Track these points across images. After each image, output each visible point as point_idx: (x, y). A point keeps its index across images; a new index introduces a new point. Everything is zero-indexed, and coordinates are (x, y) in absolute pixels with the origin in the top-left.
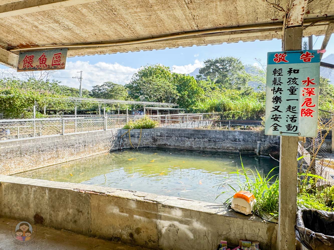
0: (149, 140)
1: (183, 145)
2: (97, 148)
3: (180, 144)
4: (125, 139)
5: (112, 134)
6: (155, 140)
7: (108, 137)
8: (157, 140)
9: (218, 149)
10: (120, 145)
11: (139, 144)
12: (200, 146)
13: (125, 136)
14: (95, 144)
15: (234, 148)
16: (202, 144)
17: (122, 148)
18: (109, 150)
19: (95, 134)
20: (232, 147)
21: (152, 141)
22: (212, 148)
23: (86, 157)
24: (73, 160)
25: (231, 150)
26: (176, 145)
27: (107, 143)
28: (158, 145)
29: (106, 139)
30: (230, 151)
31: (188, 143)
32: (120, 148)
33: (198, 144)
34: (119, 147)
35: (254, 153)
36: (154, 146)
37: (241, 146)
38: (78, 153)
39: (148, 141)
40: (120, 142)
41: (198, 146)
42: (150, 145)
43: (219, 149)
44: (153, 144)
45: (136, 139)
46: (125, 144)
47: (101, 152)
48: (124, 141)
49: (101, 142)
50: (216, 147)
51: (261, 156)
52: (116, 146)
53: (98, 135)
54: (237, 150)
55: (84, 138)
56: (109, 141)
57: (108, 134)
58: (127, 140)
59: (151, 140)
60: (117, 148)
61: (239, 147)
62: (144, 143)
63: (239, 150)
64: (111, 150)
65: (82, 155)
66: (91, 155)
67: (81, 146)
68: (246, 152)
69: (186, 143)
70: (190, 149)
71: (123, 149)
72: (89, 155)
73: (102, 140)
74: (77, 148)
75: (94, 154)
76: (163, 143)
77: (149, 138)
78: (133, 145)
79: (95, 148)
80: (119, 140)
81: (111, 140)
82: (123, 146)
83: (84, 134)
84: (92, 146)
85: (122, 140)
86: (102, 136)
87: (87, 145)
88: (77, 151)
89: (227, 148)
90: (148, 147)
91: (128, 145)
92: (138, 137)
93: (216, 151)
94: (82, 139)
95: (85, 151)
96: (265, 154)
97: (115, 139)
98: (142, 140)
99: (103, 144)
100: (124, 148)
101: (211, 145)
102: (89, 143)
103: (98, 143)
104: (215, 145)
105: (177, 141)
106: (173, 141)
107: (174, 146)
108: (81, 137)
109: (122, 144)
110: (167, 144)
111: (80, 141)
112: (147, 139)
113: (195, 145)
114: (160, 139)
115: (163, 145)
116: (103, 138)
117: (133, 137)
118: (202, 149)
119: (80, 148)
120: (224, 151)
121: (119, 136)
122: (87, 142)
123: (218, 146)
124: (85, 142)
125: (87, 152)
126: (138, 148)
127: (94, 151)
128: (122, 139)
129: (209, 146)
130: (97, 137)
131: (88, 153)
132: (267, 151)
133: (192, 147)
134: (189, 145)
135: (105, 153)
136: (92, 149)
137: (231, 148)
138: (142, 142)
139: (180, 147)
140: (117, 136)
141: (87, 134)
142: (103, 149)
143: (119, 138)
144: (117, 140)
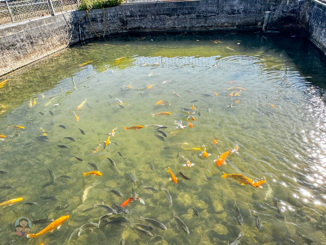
0: (117, 24)
1: (163, 26)
2: (51, 44)
3: (158, 25)
4: (85, 26)
5: (65, 21)
6: (124, 23)
7: (61, 25)
8: (127, 23)
9: (209, 28)
10: (81, 35)
11: (104, 30)
12: (186, 25)
13: (83, 21)
14: (46, 39)
15: (231, 23)
16: (188, 22)
17: (83, 39)
18: (68, 44)
19: (40, 22)
20: (229, 23)
21: (120, 24)
22: (202, 26)
23: (39, 59)
24: (22, 67)
25: (226, 26)
26: (154, 27)
27: (62, 35)
28: (130, 29)
29: (60, 29)
30: (225, 28)
31: (169, 23)
32: (81, 39)
33: (182, 22)
34: (79, 37)
35: (256, 28)
36: (124, 31)
37: (239, 21)
38: (25, 55)
39: (115, 25)
40: (79, 31)
41: (183, 26)
42: (119, 31)
43: (211, 26)
44: (123, 29)
45: (99, 24)
46: (86, 33)
47: (58, 49)
48: (84, 29)
49: (54, 35)
50: (206, 25)
51: (268, 31)
52: (75, 37)
53: (46, 25)
54: (234, 26)
55: (26, 31)
56: (64, 32)
57: (60, 21)
58: (87, 27)
59: (119, 22)
60: (77, 40)
61: (238, 22)
62: (111, 29)
63: (237, 26)
64: (70, 43)
65: (33, 57)
66: (45, 55)
67: (26, 43)
68: (246, 27)
69: (167, 23)
70: (173, 31)
71: (86, 40)
72: (42, 56)
73: (54, 31)
74: (21, 49)
75: (49, 53)
76: (136, 26)
77: (116, 21)
78: (96, 32)
79: (47, 44)
80: (77, 28)
81: (65, 30)
82: (84, 36)
83: (25, 26)
84: (42, 43)
85: (81, 28)
86: (52, 25)
87: (34, 41)
88: (22, 52)
89: (222, 24)
90: (117, 34)
91: (91, 34)
92: (102, 21)
93: (207, 30)
94: (24, 33)
95: (35, 51)
96: (273, 28)
97: (70, 27)
98: (108, 25)
99: (57, 37)
100: (86, 38)
101: (200, 23)
102: (37, 38)
103: (49, 36)
104: (205, 22)
105: (154, 21)
106: (149, 21)
107: (151, 28)
108: (21, 30)
109: (82, 33)
110: (141, 27)
111: (22, 37)
112: (113, 23)
113: (178, 25)
114: (131, 21)
115: (136, 28)
116: (55, 28)
117: (94, 22)
118: (188, 29)
119: (27, 47)
120: (216, 29)
121: (76, 22)
122: (34, 37)
123: (209, 22)
124: (29, 37)
125: (38, 52)
126: (105, 36)
127: (48, 49)
128: (81, 26)
129: (198, 24)
130: (44, 27)
131: (40, 53)
132: (276, 23)
133: (176, 27)
134: (172, 25)
135: (63, 49)
136: (44, 46)
137: (226, 24)
138: (108, 27)
139: (160, 29)
140: (73, 22)
141: (29, 24)
142: (59, 43)
143: (77, 26)
144: (74, 29)
